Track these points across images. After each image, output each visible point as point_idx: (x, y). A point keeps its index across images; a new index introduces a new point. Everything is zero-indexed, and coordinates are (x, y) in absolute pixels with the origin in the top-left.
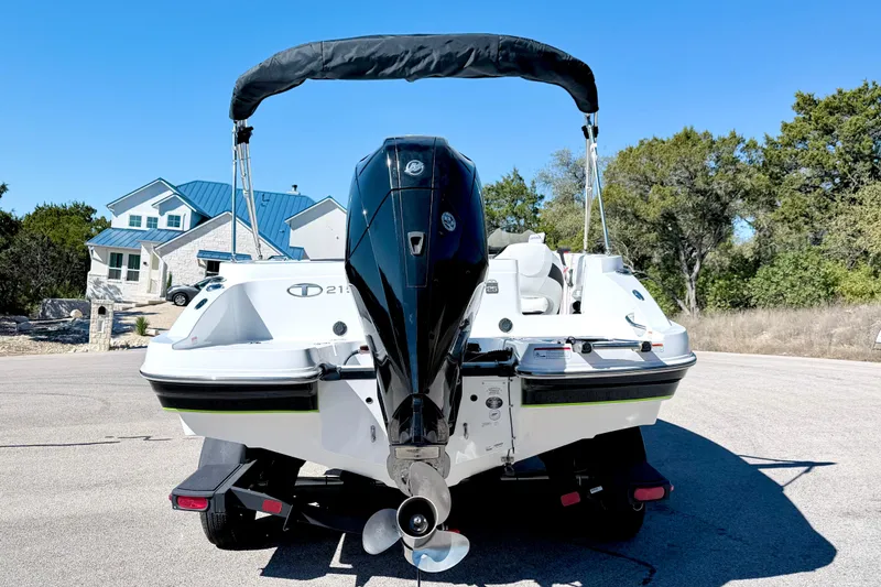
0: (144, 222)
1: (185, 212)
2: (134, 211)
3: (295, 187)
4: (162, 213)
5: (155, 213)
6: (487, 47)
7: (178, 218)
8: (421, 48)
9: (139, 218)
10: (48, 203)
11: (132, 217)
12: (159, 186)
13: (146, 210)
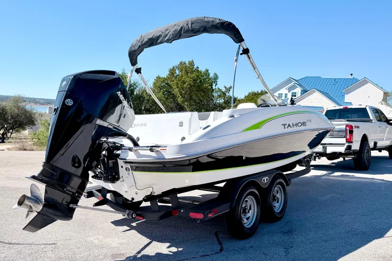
0: (284, 96)
1: (298, 90)
2: (280, 92)
3: (352, 74)
4: (289, 92)
5: (287, 92)
6: (187, 24)
7: (296, 93)
8: (167, 30)
9: (282, 94)
10: (253, 91)
11: (279, 94)
12: (289, 80)
13: (284, 91)
